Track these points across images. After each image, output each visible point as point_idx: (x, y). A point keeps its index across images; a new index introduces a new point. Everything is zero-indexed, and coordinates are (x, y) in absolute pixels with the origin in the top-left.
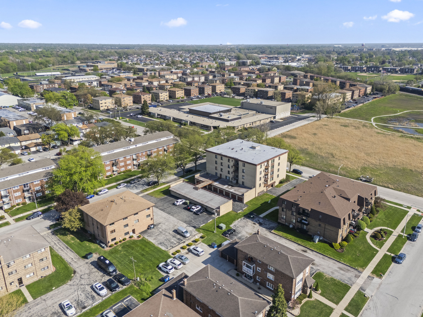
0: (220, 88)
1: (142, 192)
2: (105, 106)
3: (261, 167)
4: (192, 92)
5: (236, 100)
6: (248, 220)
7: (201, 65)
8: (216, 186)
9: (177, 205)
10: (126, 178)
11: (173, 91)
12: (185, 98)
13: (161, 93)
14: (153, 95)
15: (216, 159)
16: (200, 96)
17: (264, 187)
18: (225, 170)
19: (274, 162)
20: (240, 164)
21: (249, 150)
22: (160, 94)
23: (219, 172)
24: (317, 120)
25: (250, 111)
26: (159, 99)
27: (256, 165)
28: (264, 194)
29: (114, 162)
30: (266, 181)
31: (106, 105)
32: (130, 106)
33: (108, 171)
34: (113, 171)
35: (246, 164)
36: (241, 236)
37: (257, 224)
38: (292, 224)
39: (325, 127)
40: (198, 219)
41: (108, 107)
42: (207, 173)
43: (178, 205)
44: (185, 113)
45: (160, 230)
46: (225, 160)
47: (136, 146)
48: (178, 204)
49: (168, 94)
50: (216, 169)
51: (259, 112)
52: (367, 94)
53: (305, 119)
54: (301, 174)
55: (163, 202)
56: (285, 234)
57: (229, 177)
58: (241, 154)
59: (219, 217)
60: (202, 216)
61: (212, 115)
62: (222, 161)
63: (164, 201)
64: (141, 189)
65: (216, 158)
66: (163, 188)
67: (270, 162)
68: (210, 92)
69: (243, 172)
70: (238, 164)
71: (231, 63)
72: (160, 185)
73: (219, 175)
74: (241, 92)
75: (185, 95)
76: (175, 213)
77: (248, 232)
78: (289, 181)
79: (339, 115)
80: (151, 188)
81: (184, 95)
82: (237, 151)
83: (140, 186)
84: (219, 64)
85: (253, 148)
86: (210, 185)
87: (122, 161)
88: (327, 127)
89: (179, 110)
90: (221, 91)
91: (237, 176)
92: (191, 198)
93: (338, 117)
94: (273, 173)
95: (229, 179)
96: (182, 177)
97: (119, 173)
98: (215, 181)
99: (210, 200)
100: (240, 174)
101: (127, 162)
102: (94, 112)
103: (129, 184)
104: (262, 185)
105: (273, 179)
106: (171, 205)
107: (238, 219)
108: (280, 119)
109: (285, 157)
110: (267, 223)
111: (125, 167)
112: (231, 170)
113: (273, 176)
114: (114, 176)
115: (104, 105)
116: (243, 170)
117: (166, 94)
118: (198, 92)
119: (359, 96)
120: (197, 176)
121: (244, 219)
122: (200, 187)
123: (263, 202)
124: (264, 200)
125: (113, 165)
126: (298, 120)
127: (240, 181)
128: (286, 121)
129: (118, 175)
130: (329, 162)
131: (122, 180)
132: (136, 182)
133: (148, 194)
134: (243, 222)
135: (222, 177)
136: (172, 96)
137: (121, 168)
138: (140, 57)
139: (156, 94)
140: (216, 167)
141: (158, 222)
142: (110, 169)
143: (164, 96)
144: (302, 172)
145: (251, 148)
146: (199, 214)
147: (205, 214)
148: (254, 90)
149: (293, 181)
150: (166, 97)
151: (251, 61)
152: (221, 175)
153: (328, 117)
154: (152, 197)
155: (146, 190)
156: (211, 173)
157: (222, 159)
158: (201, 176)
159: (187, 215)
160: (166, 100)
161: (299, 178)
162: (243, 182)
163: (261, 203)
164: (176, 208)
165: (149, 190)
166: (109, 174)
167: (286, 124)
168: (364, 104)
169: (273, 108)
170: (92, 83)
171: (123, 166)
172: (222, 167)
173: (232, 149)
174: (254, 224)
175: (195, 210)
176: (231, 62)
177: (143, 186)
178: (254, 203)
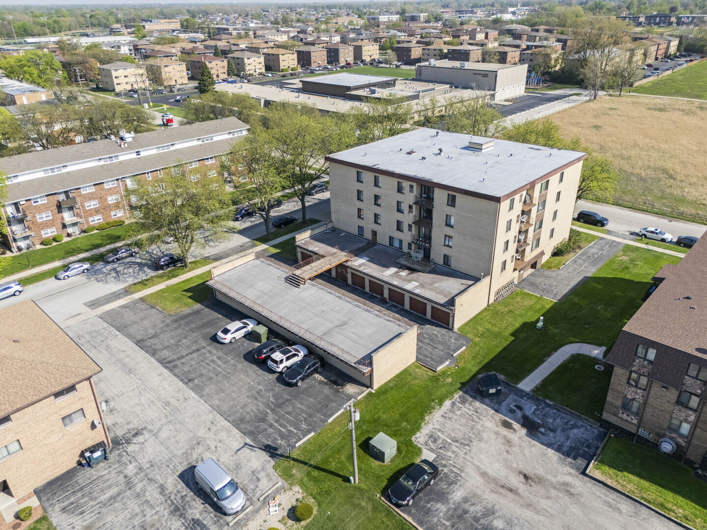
0: (371, 51)
1: (127, 291)
2: (127, 83)
3: (511, 208)
4: (313, 58)
5: (404, 72)
6: (477, 404)
7: (334, 21)
8: (360, 269)
9: (223, 344)
10: (98, 246)
11: (273, 55)
12: (300, 70)
13: (248, 59)
14: (231, 61)
15: (360, 186)
16: (329, 67)
17: (515, 270)
18: (389, 217)
19: (547, 188)
20: (440, 197)
21: (461, 154)
22: (246, 60)
23: (369, 226)
24: (590, 100)
25: (436, 84)
26: (244, 70)
27: (497, 200)
28: (514, 295)
29: (62, 197)
30: (520, 251)
31: (127, 80)
32: (182, 84)
33: (46, 225)
34: (64, 226)
35: (459, 197)
36: (465, 500)
37: (516, 426)
38: (672, 439)
39: (613, 112)
40: (290, 409)
41: (132, 85)
42: (334, 230)
43: (227, 341)
44: (293, 91)
45: (131, 469)
46: (388, 185)
47: (138, 153)
48: (228, 338)
49: (262, 59)
50: (359, 217)
51: (456, 87)
52: (670, 55)
53: (561, 99)
54: (603, 225)
55: (180, 331)
56: (653, 492)
57: (401, 241)
58: (440, 165)
59: (370, 394)
60: (306, 389)
61: (353, 93)
62: (377, 191)
63: (188, 323)
64: (131, 281)
65: (359, 180)
66: (197, 277)
67: (538, 187)
68: (351, 59)
69: (448, 225)
70: (430, 199)
71: (390, 19)
72: (189, 265)
73: (368, 235)
74: (412, 57)
75: (298, 63)
76: (210, 379)
77: (490, 472)
78: (580, 248)
79: (634, 91)
80: (161, 276)
81: (296, 63)
82: (424, 158)
83: (131, 270)
84: (369, 20)
85: (475, 148)
86: (342, 267)
87: (90, 197)
88: (619, 112)
89: (281, 87)
90: (372, 57)
91: (428, 238)
92: (274, 318)
93: (631, 94)
94: (540, 227)
95: (401, 248)
96: (263, 240)
97: (84, 232)
98: (358, 253)
99: (337, 323)
100: (438, 231)
101: (109, 198)
102: (102, 95)
103: (99, 265)
104: (510, 266)
105: (538, 245)
106: (204, 344)
107: (441, 403)
108: (505, 101)
109: (574, 174)
110: (556, 420)
111: (103, 214)
112: (408, 218)
113: (540, 233)
114: (66, 239)
115: (122, 80)
116: (448, 217)
117: (258, 60)
118: (325, 58)
119: (657, 59)
120: (303, 238)
121: (463, 401)
122: (307, 276)
123: (517, 325)
124: (521, 316)
125: (59, 207)
126: (544, 101)
127: (438, 252)
128: (519, 105)
129: (83, 235)
130: (667, 190)
131: (87, 251)
132: (123, 258)
133: (142, 300)
134: (462, 416)
135: (379, 240)
136: (271, 64)
137: (91, 215)
138: (228, 15)
139: (238, 61)
140: (359, 210)
141: (136, 424)
142: (53, 220)
143: (254, 64)
144: (607, 220)
145: (466, 148)
146: (296, 385)
147: (321, 382)
148: (440, 50)
149: (591, 248)
150: (258, 66)
151: (426, 14)
152: (374, 233)
153: (610, 95)
154: (154, 310)
155: (144, 283)
156: (344, 229)
157: (376, 185)
158: (314, 238)
159: (251, 388)
160: (260, 74)
161: (602, 239)
162: (446, 258)
163: (511, 329)
164: (220, 354)
165: (154, 285)
166: (49, 233)
167: (522, 109)
168: (674, 71)
169: (490, 74)
170: (119, 47)
171: (97, 211)
172: (377, 210)
173: (409, 153)
174: (506, 425)
175: (281, 366)
176: (391, 16)
177: (140, 270)
178: (488, 330)
